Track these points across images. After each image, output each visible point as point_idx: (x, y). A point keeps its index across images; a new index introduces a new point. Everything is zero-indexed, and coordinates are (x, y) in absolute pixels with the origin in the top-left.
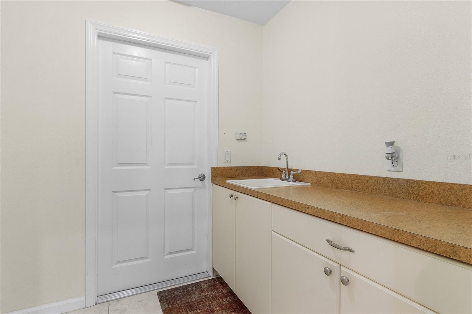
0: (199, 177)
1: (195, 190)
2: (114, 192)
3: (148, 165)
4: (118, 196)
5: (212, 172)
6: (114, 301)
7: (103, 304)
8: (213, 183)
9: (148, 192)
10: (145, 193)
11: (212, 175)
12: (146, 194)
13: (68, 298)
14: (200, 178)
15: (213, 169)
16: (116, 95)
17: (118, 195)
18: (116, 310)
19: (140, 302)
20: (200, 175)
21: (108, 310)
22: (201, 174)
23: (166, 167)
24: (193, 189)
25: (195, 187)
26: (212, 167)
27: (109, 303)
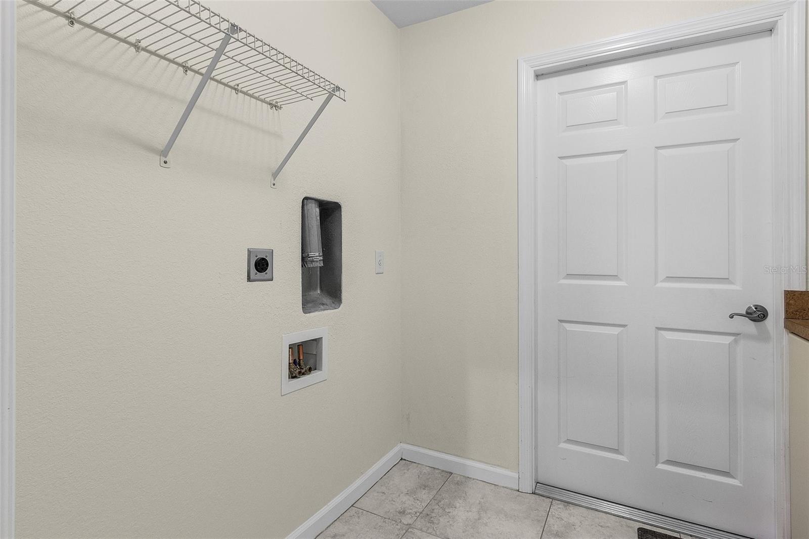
0: (747, 313)
1: (736, 341)
2: (561, 321)
3: (621, 280)
4: (568, 329)
5: (787, 305)
6: (559, 502)
7: (543, 498)
8: (790, 331)
9: (622, 329)
10: (616, 331)
11: (786, 311)
12: (617, 333)
13: (498, 465)
14: (751, 314)
15: (790, 296)
16: (564, 161)
17: (568, 326)
18: (558, 518)
19: (601, 526)
20: (750, 308)
21: (548, 511)
22: (754, 306)
23: (659, 285)
24: (732, 338)
25: (737, 334)
26: (785, 291)
27: (552, 502)
